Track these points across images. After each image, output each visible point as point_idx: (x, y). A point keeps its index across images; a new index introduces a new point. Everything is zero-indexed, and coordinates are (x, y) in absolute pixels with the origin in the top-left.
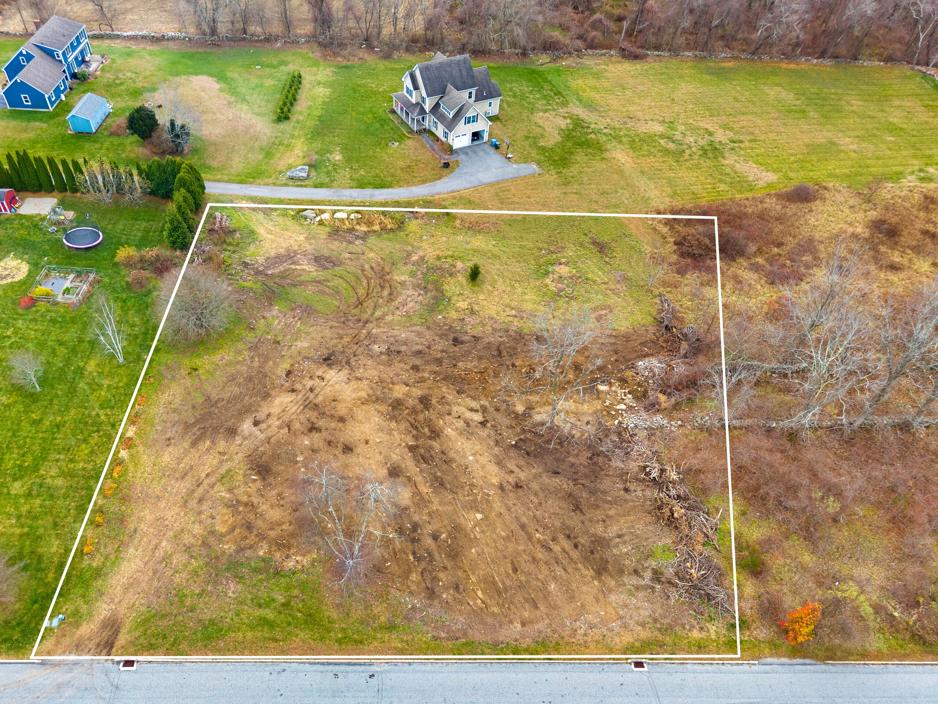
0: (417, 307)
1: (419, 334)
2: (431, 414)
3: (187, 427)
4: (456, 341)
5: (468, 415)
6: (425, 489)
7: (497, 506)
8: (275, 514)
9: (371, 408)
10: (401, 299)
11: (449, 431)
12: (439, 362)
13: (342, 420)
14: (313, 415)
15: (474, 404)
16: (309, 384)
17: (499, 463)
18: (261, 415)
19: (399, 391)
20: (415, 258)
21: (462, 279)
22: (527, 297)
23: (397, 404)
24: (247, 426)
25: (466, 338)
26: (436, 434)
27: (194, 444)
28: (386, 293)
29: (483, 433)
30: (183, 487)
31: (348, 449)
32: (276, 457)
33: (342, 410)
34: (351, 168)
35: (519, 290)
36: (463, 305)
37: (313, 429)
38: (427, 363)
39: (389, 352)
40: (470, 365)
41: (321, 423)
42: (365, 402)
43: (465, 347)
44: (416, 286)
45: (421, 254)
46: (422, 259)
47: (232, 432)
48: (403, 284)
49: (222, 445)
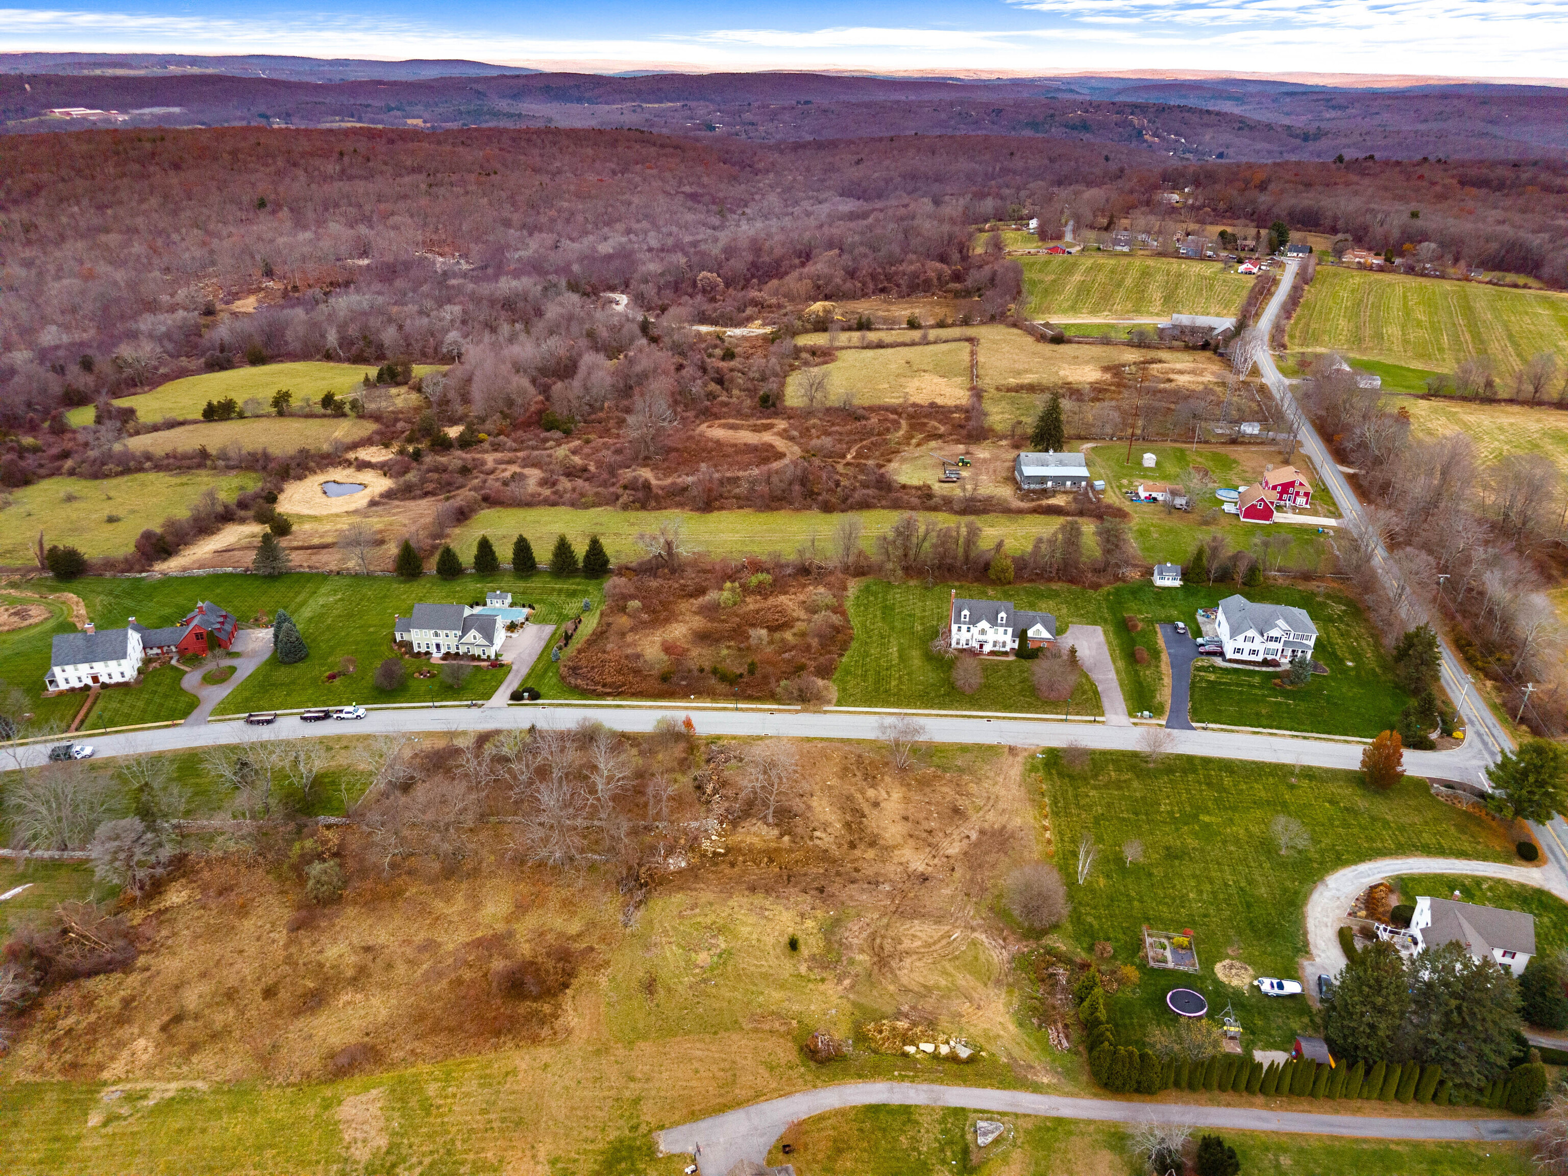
0: (850, 925)
1: (851, 897)
2: (849, 838)
3: (1012, 836)
4: (821, 890)
5: (823, 835)
6: (859, 796)
7: (817, 787)
8: (945, 789)
9: (891, 843)
10: (864, 935)
11: (838, 826)
12: (838, 874)
13: (911, 836)
14: (930, 839)
15: (818, 842)
16: (936, 861)
17: (809, 807)
18: (966, 841)
19: (871, 854)
20: (847, 982)
21: (805, 951)
22: (749, 929)
23: (872, 844)
24: (974, 836)
25: (813, 892)
26: (848, 825)
27: (1004, 827)
28: (878, 941)
29: (816, 824)
30: (1001, 805)
31: (906, 819)
32: (952, 818)
33: (911, 842)
34: (920, 1154)
35: (755, 936)
36: (809, 924)
37: (930, 832)
38: (847, 873)
39: (877, 883)
40: (815, 870)
41: (925, 835)
42: (895, 847)
43: (816, 884)
44: (849, 947)
45: (840, 988)
46: (840, 981)
47: (982, 832)
48: (862, 951)
49: (986, 826)
